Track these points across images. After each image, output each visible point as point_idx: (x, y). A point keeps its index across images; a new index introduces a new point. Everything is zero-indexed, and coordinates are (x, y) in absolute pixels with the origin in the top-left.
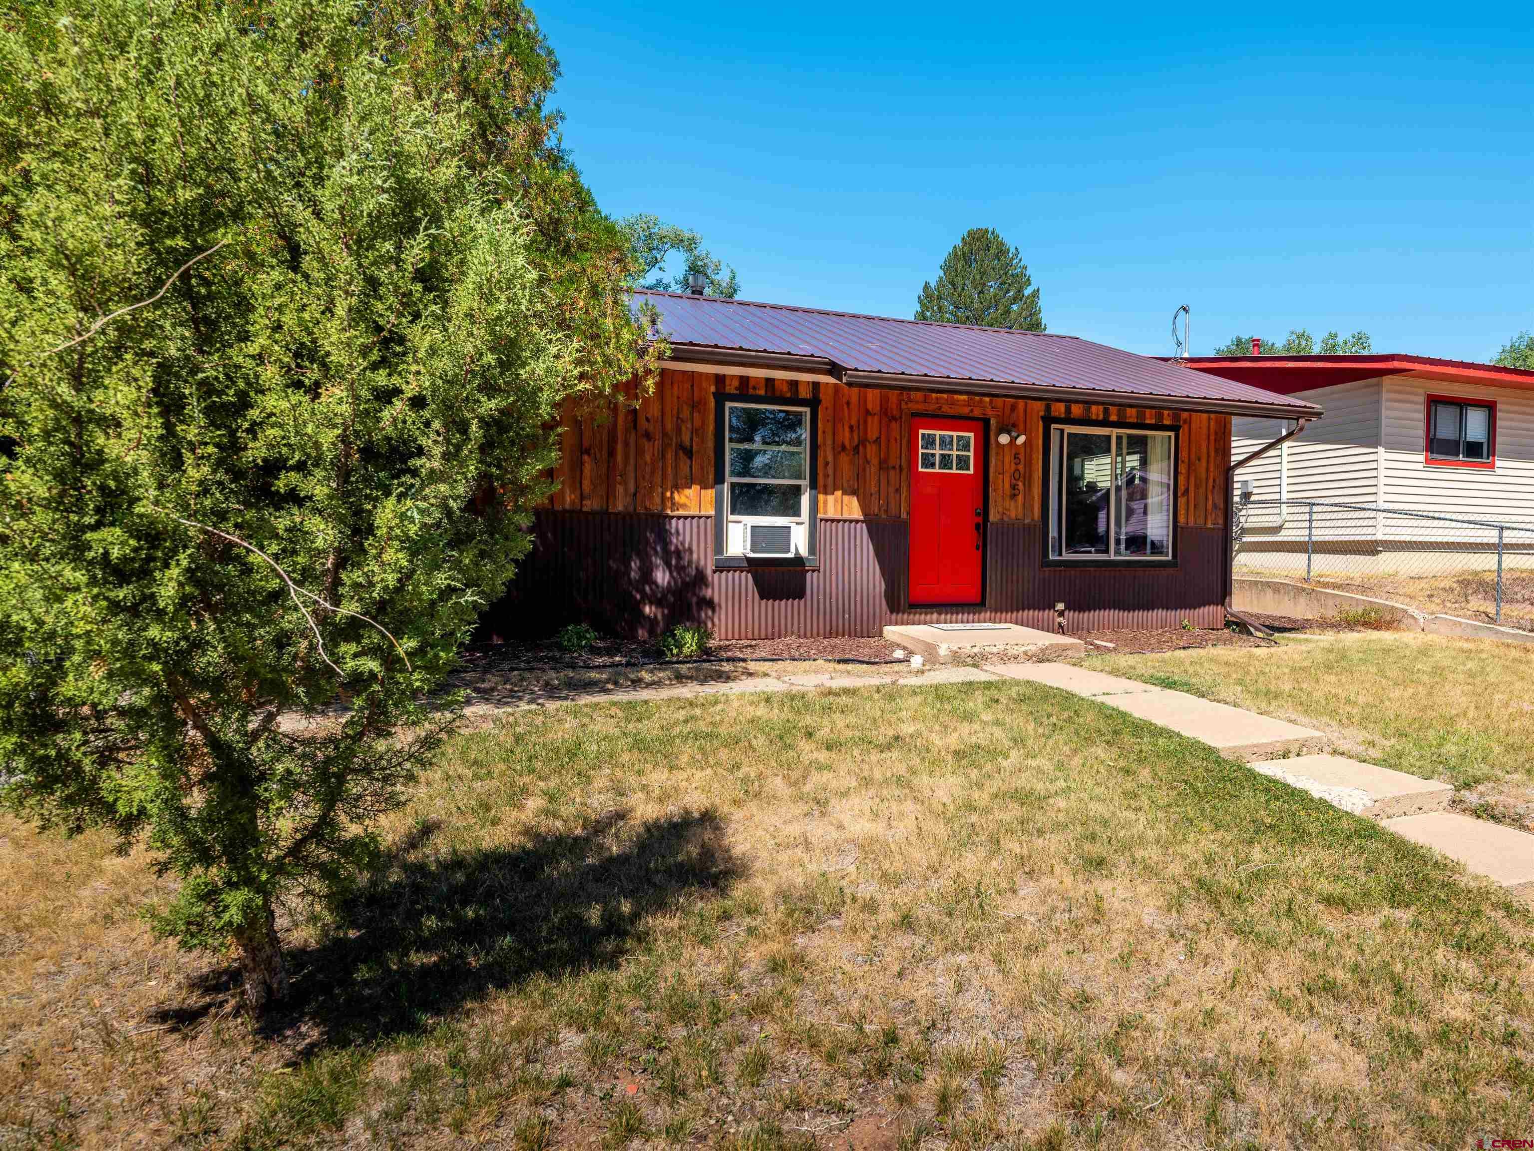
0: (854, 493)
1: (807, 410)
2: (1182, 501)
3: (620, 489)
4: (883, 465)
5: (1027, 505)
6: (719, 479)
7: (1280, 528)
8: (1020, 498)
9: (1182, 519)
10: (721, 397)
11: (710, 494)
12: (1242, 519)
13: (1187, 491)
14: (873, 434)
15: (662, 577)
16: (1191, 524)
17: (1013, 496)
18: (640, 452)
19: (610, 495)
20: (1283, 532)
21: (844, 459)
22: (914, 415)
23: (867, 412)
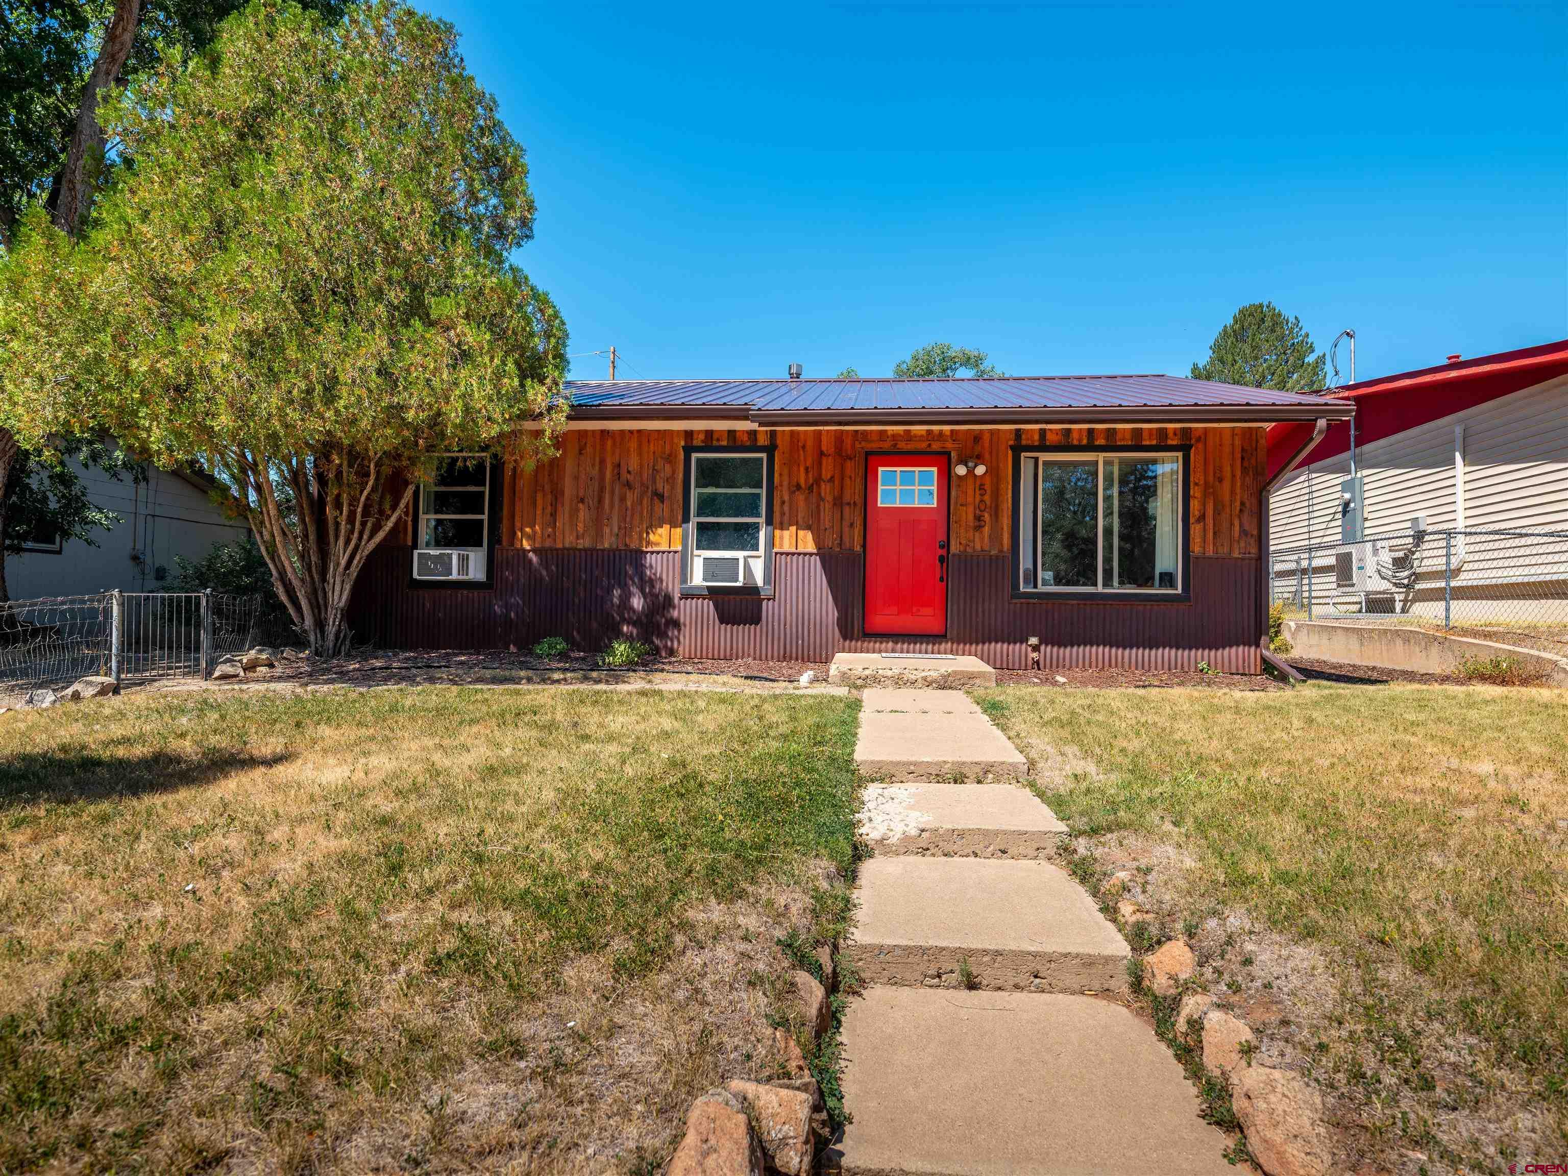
0: (808, 528)
1: (764, 455)
2: (1196, 529)
3: (607, 530)
4: (838, 502)
5: (995, 537)
6: (686, 520)
7: (1459, 570)
8: (986, 529)
9: (1196, 549)
10: (689, 450)
11: (678, 531)
12: (1416, 563)
13: (1202, 518)
14: (826, 474)
15: (637, 602)
16: (1210, 552)
17: (978, 528)
18: (623, 499)
19: (599, 534)
20: (1463, 576)
21: (800, 498)
22: (868, 454)
23: (822, 454)
